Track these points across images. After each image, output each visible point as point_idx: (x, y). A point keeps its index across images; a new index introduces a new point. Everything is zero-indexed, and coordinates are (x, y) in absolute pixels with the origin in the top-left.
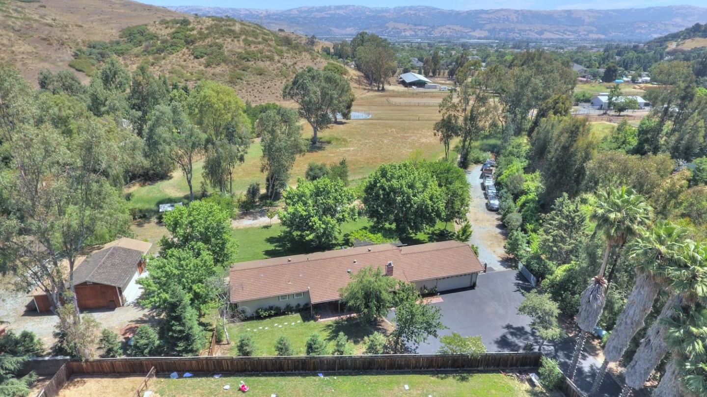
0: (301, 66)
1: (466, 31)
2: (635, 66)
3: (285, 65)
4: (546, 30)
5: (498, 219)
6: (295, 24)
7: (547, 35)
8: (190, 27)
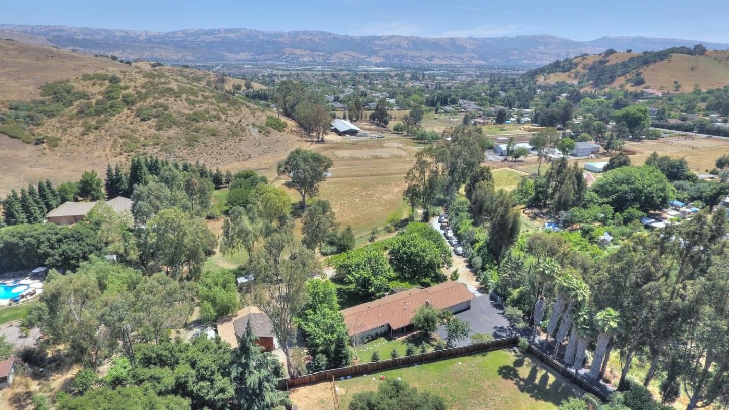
0: (246, 123)
1: (363, 57)
2: (517, 103)
3: (233, 123)
4: (435, 57)
5: (465, 261)
6: (183, 49)
7: (436, 62)
8: (122, 84)
